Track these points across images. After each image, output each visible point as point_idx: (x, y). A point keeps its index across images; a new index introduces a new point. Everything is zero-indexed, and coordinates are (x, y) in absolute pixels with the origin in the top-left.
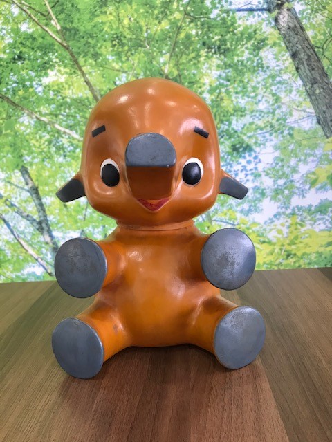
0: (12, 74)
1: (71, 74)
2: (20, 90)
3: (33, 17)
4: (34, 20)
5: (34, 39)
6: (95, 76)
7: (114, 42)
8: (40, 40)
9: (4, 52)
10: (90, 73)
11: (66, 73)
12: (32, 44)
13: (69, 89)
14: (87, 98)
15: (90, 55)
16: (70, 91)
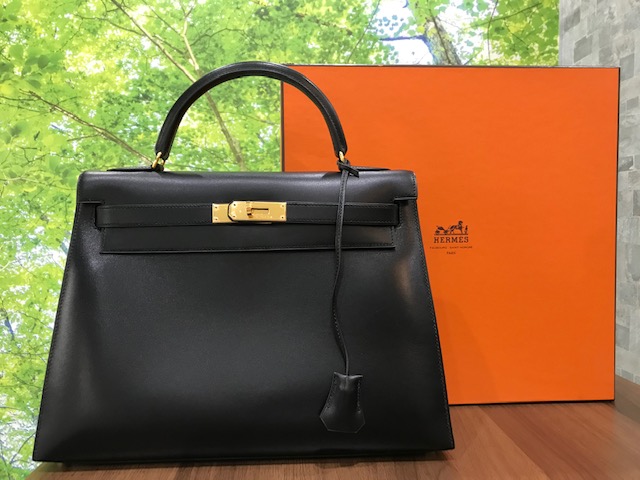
0: (132, 114)
1: (206, 120)
2: (140, 134)
3: (167, 53)
4: (168, 57)
5: (166, 77)
6: (235, 126)
7: (261, 90)
8: (173, 79)
9: (127, 89)
10: (229, 121)
11: (200, 118)
12: (162, 82)
13: (201, 137)
14: (223, 150)
15: (232, 101)
16: (203, 140)
